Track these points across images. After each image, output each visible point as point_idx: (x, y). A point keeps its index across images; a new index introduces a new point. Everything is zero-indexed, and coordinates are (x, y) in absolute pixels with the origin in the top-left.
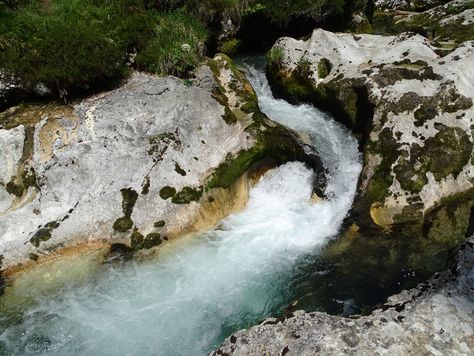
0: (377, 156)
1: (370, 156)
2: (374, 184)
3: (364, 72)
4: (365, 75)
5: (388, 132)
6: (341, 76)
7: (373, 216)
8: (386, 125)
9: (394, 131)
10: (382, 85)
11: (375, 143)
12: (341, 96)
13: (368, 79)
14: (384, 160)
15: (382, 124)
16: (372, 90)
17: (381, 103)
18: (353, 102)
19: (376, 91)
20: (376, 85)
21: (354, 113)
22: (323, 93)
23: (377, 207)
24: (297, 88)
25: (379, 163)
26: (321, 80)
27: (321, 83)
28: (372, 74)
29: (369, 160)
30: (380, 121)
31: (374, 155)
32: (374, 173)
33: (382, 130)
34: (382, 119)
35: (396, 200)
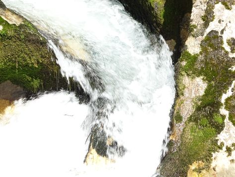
0: (199, 80)
1: (186, 80)
14: (209, 87)
21: (160, 3)
25: (202, 93)
29: (185, 87)
30: (202, 19)
31: (193, 78)
32: (194, 110)
33: (205, 35)
34: (205, 16)
35: (230, 158)
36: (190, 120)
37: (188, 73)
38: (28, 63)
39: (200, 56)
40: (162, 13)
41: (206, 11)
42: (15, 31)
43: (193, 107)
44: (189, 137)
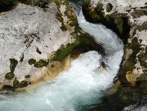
0: (131, 50)
1: (127, 50)
2: (128, 63)
3: (127, 11)
4: (127, 12)
5: (136, 39)
6: (116, 12)
7: (127, 78)
8: (135, 36)
9: (139, 39)
10: (134, 17)
11: (130, 44)
12: (116, 21)
13: (129, 14)
14: (133, 52)
15: (134, 35)
16: (130, 19)
17: (133, 25)
18: (121, 24)
19: (132, 20)
20: (132, 17)
21: (121, 29)
22: (108, 20)
23: (129, 73)
24: (96, 16)
25: (131, 53)
26: (108, 13)
27: (107, 14)
28: (130, 12)
33: (133, 38)
35: (138, 71)
36: (128, 60)
38: (86, 43)
41: (134, 32)
42: (84, 35)
43: (129, 57)
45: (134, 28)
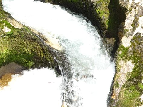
0: (129, 62)
18: (105, 5)
21: (106, 16)
25: (131, 70)
29: (121, 67)
30: (132, 26)
31: (126, 61)
32: (126, 81)
33: (133, 35)
34: (134, 24)
36: (124, 86)
37: (123, 58)
38: (25, 51)
39: (130, 48)
40: (107, 22)
41: (134, 21)
42: (18, 32)
43: (126, 79)
44: (123, 97)
45: (134, 12)
